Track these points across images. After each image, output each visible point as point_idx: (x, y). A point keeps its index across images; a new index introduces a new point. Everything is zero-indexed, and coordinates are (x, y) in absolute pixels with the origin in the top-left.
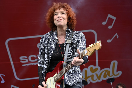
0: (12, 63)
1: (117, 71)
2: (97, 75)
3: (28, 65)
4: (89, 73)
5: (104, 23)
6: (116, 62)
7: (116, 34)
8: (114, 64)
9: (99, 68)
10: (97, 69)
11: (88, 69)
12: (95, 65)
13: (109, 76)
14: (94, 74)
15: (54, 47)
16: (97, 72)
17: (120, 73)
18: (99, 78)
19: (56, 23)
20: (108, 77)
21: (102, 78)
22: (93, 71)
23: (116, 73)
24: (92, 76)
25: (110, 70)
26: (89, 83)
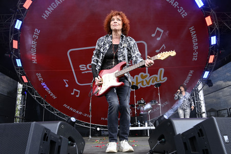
0: (73, 70)
1: (163, 77)
2: (146, 80)
3: (86, 72)
4: (140, 79)
5: (153, 35)
6: (163, 70)
7: (164, 45)
8: (161, 71)
9: (149, 75)
10: (146, 76)
11: (139, 76)
12: (145, 73)
13: (157, 81)
14: (144, 80)
15: (108, 48)
16: (146, 79)
17: (166, 78)
18: (148, 83)
19: (112, 28)
20: (155, 83)
21: (151, 84)
22: (143, 77)
23: (162, 79)
24: (142, 82)
25: (158, 76)
26: (139, 88)
